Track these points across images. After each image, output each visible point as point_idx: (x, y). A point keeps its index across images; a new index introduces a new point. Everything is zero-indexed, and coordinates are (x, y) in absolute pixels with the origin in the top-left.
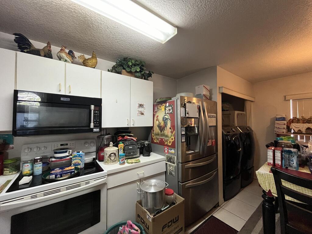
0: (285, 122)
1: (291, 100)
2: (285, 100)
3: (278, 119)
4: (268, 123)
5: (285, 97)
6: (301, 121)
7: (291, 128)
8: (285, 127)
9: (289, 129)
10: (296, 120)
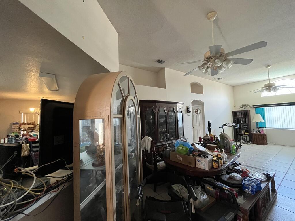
0: (18, 125)
1: (23, 114)
2: (19, 113)
3: (14, 124)
4: (8, 126)
5: (19, 111)
6: (26, 124)
7: (21, 128)
8: (18, 127)
9: (20, 129)
10: (24, 124)
